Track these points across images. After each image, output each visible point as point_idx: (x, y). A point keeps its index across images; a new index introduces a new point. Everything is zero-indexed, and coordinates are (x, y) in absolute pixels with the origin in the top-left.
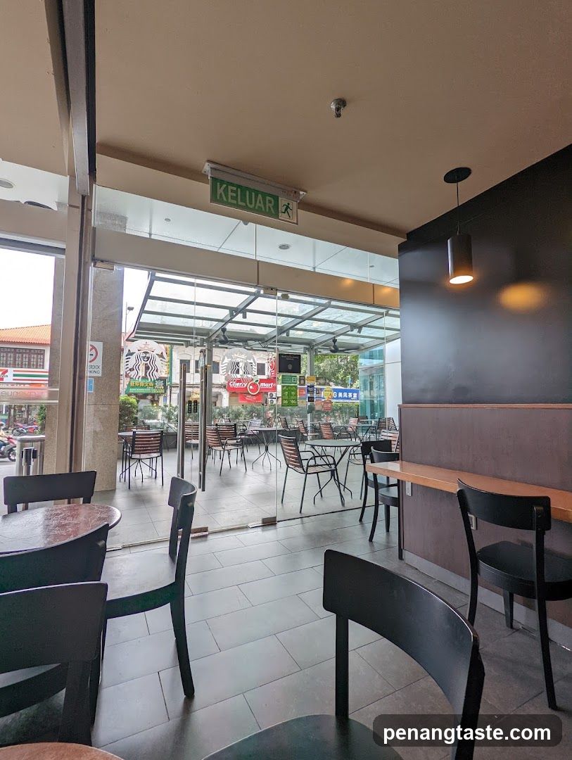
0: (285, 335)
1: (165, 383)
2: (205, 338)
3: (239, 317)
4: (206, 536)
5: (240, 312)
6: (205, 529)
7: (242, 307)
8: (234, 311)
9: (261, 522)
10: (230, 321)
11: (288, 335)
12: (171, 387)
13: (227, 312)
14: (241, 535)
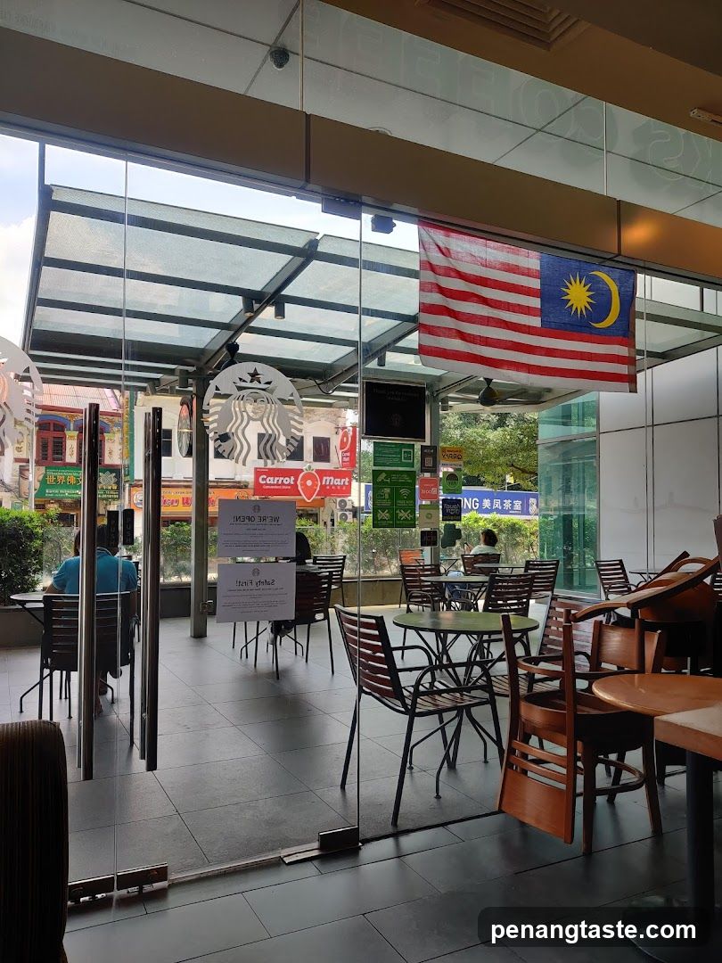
0: (373, 364)
1: (118, 476)
2: (191, 369)
3: (267, 316)
4: (160, 895)
5: (268, 303)
6: (161, 873)
7: (271, 290)
8: (254, 301)
9: (316, 845)
10: (245, 327)
11: (382, 363)
12: (131, 486)
13: (237, 302)
14: (262, 889)
